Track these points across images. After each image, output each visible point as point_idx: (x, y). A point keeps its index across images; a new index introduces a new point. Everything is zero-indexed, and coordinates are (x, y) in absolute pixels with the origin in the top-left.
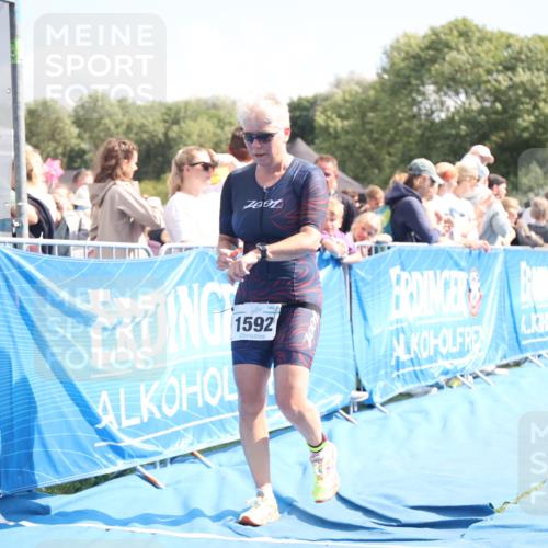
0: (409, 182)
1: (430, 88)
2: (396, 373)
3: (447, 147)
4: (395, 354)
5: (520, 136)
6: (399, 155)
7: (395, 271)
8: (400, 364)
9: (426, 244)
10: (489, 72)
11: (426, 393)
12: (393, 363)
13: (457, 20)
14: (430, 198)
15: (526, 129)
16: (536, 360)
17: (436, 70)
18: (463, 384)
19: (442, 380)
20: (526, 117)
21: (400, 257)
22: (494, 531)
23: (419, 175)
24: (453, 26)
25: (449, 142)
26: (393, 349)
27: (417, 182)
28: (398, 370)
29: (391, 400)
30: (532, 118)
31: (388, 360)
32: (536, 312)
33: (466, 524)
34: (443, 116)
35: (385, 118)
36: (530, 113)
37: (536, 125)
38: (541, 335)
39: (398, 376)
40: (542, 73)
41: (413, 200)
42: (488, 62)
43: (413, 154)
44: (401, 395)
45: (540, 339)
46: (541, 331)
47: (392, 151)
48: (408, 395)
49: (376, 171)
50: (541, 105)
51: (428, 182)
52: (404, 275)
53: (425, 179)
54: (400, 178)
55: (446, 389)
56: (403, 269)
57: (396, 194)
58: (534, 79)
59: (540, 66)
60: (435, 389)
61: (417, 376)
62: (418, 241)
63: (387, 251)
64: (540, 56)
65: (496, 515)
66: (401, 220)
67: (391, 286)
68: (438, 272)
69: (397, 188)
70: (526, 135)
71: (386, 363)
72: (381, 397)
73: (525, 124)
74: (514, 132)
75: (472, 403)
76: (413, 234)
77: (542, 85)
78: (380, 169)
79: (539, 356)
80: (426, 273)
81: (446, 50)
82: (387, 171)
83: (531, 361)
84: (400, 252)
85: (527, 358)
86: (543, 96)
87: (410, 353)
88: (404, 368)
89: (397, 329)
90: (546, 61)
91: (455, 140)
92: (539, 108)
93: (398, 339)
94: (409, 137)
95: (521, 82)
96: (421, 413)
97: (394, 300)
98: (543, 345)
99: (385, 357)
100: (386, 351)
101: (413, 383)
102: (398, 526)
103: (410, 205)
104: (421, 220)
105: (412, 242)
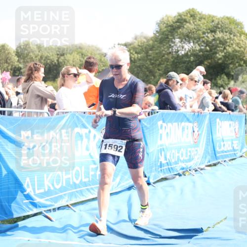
0: (167, 83)
1: (177, 40)
2: (160, 169)
3: (184, 67)
4: (160, 161)
5: (218, 62)
6: (163, 70)
7: (160, 123)
8: (162, 165)
10: (204, 33)
11: (174, 178)
12: (159, 164)
13: (190, 9)
15: (221, 59)
16: (223, 163)
17: (180, 32)
18: (191, 174)
19: (181, 172)
20: (220, 53)
21: (162, 116)
22: (203, 240)
23: (171, 80)
24: (189, 12)
25: (185, 65)
26: (159, 158)
27: (170, 83)
28: (161, 168)
29: (158, 181)
30: (223, 54)
31: (157, 163)
32: (223, 142)
33: (191, 237)
34: (183, 53)
35: (157, 54)
36: (222, 51)
37: (225, 57)
38: (226, 152)
40: (228, 33)
41: (169, 91)
42: (204, 29)
43: (169, 70)
44: (162, 179)
45: (225, 154)
46: (226, 150)
47: (160, 68)
48: (166, 179)
49: (153, 77)
51: (175, 83)
52: (164, 125)
53: (174, 81)
54: (163, 81)
55: (183, 176)
56: (164, 122)
57: (161, 88)
58: (224, 36)
59: (227, 30)
60: (178, 176)
61: (170, 170)
62: (170, 109)
63: (156, 114)
64: (227, 26)
65: (204, 233)
66: (163, 100)
67: (158, 129)
68: (180, 123)
69: (161, 85)
70: (220, 61)
71: (155, 165)
72: (153, 180)
73: (220, 57)
74: (215, 60)
75: (194, 183)
76: (168, 106)
77: (228, 39)
78: (154, 77)
79: (225, 161)
80: (174, 124)
81: (185, 23)
82: (158, 77)
83: (221, 164)
84: (162, 114)
85: (219, 162)
86: (228, 44)
87: (166, 160)
88: (164, 167)
89: (161, 149)
90: (230, 28)
91: (188, 63)
92: (226, 49)
93: (161, 154)
94: (167, 62)
95: (218, 38)
96: (171, 187)
97: (159, 136)
98: (226, 156)
99: (155, 162)
100: (155, 159)
101: (168, 173)
102: (160, 238)
103: (167, 93)
104: (172, 100)
105: (168, 109)
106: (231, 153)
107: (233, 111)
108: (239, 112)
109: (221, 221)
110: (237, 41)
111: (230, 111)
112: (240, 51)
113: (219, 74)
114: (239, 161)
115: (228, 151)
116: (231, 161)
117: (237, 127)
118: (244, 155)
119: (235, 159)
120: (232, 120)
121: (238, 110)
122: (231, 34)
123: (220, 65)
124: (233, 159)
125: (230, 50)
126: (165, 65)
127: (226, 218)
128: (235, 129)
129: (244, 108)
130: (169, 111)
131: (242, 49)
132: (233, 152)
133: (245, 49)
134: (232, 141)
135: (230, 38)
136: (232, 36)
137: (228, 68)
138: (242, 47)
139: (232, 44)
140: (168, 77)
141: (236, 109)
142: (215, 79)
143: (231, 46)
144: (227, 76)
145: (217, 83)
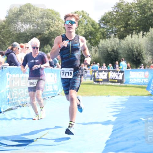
0: (12, 49)
2: (8, 103)
3: (24, 39)
4: (8, 98)
5: (45, 37)
6: (11, 41)
7: (8, 74)
8: (9, 100)
9: (17, 67)
11: (16, 108)
12: (7, 100)
14: (18, 54)
15: (46, 34)
16: (47, 99)
18: (27, 106)
19: (21, 105)
20: (46, 31)
21: (9, 70)
23: (15, 47)
24: (26, 5)
25: (24, 38)
26: (7, 96)
27: (14, 49)
28: (8, 102)
29: (6, 111)
30: (48, 32)
31: (6, 99)
32: (47, 85)
33: (25, 145)
35: (7, 31)
36: (48, 30)
37: (50, 33)
38: (49, 92)
39: (8, 104)
40: (51, 19)
41: (13, 54)
43: (14, 41)
44: (9, 109)
45: (48, 93)
46: (49, 91)
47: (9, 40)
48: (11, 109)
50: (51, 28)
51: (17, 49)
52: (10, 75)
54: (10, 48)
55: (22, 107)
56: (10, 73)
57: (8, 52)
58: (49, 21)
59: (50, 17)
60: (19, 107)
61: (14, 104)
62: (14, 66)
63: (5, 68)
64: (50, 15)
66: (10, 59)
67: (7, 78)
68: (20, 74)
70: (46, 36)
71: (5, 100)
72: (3, 110)
73: (46, 33)
74: (43, 36)
75: (29, 111)
76: (13, 64)
77: (51, 23)
79: (48, 98)
80: (17, 75)
83: (46, 99)
84: (9, 69)
85: (45, 98)
86: (51, 26)
87: (12, 97)
88: (10, 102)
89: (8, 90)
90: (52, 16)
91: (26, 37)
92: (50, 29)
93: (8, 93)
94: (13, 36)
95: (45, 22)
96: (15, 114)
97: (7, 82)
98: (49, 95)
99: (5, 98)
100: (5, 97)
101: (13, 106)
102: (7, 146)
103: (12, 55)
104: (15, 60)
105: (13, 66)
106: (52, 93)
107: (53, 67)
108: (57, 67)
109: (45, 135)
110: (57, 24)
111: (52, 67)
112: (58, 30)
113: (46, 44)
114: (57, 97)
115: (51, 92)
116: (52, 98)
117: (56, 77)
118: (60, 94)
119: (54, 96)
120: (52, 73)
121: (56, 66)
122: (53, 20)
123: (46, 38)
124: (53, 97)
125: (52, 29)
126: (12, 38)
127: (48, 133)
128: (55, 78)
129: (60, 65)
130: (13, 67)
131: (60, 29)
132: (53, 92)
133: (61, 29)
134: (53, 85)
135: (52, 22)
136: (53, 21)
137: (51, 41)
138: (60, 28)
139: (53, 26)
140: (12, 45)
141: (55, 66)
142: (43, 47)
143: (53, 27)
144: (50, 46)
145: (44, 50)
